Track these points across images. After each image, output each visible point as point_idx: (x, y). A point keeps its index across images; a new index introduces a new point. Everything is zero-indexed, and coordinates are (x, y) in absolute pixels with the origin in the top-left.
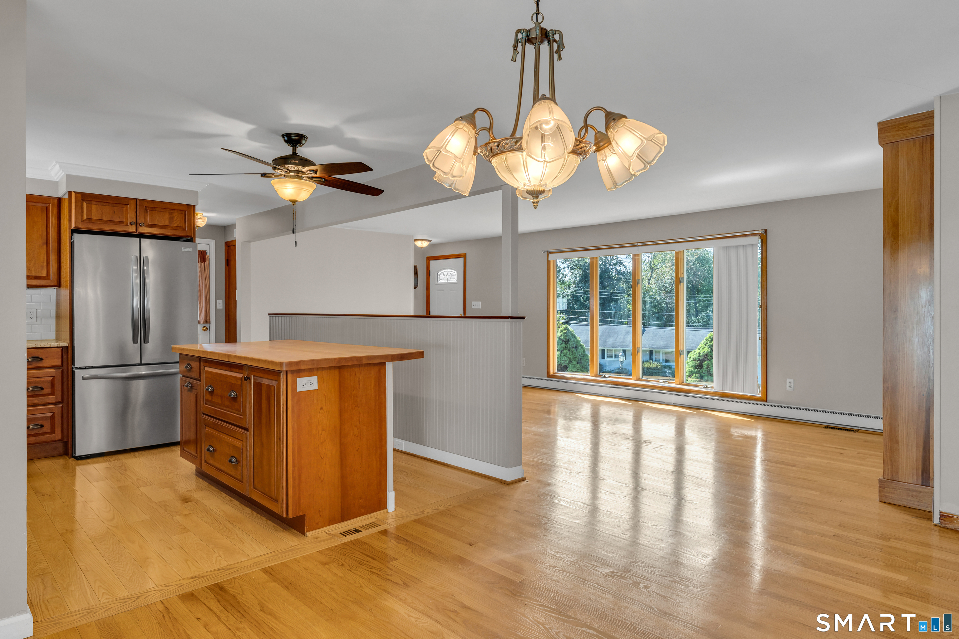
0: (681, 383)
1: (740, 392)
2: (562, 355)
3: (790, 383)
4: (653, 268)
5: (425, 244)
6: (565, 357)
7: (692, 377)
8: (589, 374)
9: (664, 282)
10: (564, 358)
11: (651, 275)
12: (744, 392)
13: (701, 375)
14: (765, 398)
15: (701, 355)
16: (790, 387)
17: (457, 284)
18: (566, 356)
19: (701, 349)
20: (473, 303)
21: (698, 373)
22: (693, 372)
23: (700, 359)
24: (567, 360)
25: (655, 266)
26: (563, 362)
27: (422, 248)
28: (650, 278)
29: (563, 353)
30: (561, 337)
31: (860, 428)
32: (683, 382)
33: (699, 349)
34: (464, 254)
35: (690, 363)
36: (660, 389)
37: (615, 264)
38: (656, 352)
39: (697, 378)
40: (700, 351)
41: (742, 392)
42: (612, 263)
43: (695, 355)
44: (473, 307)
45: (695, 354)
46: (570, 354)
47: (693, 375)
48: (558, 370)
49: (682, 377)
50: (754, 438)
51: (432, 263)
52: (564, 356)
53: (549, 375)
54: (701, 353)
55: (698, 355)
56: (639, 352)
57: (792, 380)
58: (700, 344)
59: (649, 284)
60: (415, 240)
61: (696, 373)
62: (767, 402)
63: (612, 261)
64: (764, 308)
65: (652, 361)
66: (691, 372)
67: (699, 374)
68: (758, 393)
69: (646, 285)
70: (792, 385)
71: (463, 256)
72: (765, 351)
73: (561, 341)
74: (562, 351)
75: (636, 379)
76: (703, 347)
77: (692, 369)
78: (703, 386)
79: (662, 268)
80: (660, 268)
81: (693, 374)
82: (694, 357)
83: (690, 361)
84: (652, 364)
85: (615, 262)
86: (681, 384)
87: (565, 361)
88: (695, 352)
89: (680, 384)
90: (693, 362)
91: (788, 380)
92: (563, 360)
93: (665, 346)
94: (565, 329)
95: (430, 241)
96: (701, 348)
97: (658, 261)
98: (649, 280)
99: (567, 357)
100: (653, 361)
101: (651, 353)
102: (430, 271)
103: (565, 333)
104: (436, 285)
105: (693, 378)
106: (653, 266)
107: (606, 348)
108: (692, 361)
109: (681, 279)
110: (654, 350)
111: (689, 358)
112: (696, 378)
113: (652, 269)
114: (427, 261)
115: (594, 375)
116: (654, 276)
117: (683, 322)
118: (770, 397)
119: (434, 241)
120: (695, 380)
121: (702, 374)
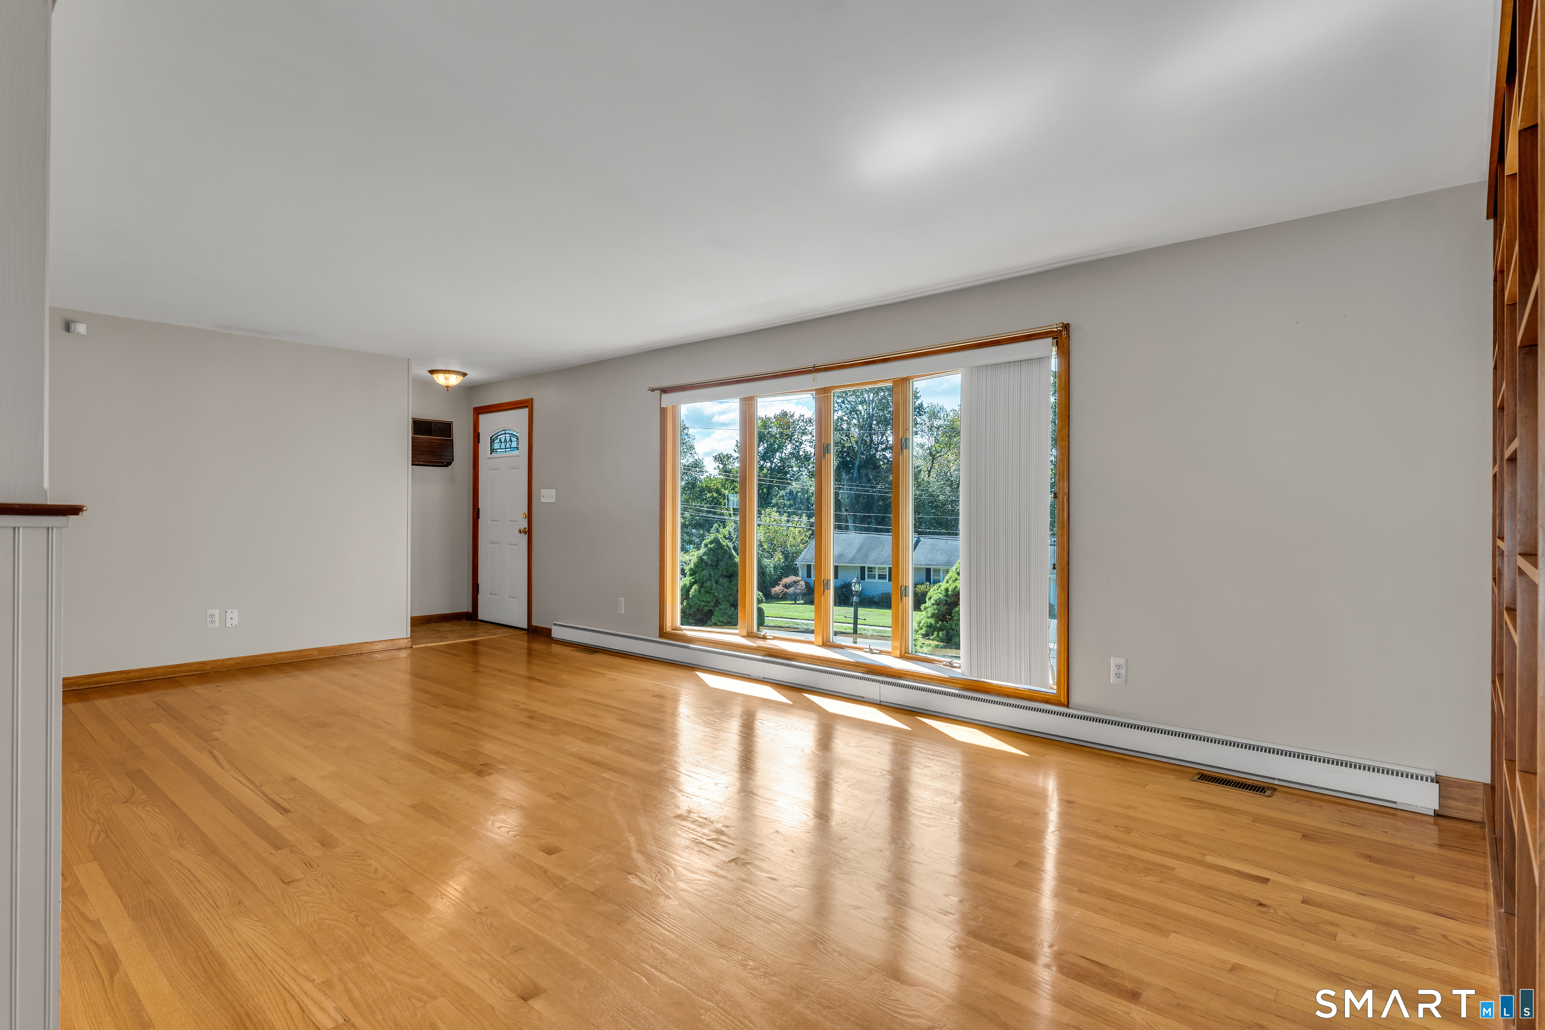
0: (903, 653)
1: (1013, 683)
2: (703, 590)
3: (1118, 667)
4: (934, 455)
5: (454, 380)
6: (708, 595)
7: (931, 637)
8: (737, 631)
9: (948, 474)
10: (706, 597)
11: (932, 465)
12: (1021, 683)
13: (948, 633)
14: (1063, 699)
15: (950, 593)
16: (1118, 675)
17: (519, 456)
18: (710, 593)
19: (951, 582)
20: (544, 492)
21: (942, 630)
22: (933, 627)
23: (949, 601)
24: (710, 600)
25: (938, 452)
26: (703, 604)
27: (447, 387)
28: (931, 469)
29: (706, 588)
30: (703, 557)
31: (1276, 782)
32: (907, 651)
33: (948, 582)
34: (529, 399)
35: (929, 609)
36: (858, 669)
37: (883, 450)
38: (935, 570)
39: (941, 640)
40: (948, 585)
41: (1016, 683)
42: (880, 448)
43: (938, 594)
44: (543, 500)
45: (939, 591)
46: (717, 589)
47: (932, 635)
48: (682, 624)
49: (906, 642)
50: (1042, 796)
51: (483, 418)
52: (707, 592)
53: (663, 634)
54: (950, 590)
55: (943, 593)
56: (828, 588)
57: (1122, 661)
58: (950, 572)
59: (929, 477)
60: (432, 372)
61: (940, 629)
62: (1068, 706)
63: (880, 445)
64: (1063, 498)
65: (928, 583)
66: (930, 626)
67: (945, 632)
68: (1050, 684)
69: (925, 479)
70: (1123, 671)
71: (526, 404)
72: (1066, 594)
73: (703, 565)
74: (703, 584)
75: (821, 644)
76: (954, 579)
77: (932, 621)
78: (944, 663)
79: (946, 456)
80: (943, 455)
81: (934, 631)
82: (937, 598)
83: (930, 604)
84: (928, 588)
85: (884, 446)
86: (904, 655)
87: (708, 602)
88: (940, 587)
89: (902, 657)
90: (935, 607)
91: (1113, 661)
92: (703, 601)
93: (947, 563)
94: (711, 542)
95: (464, 375)
96: (951, 580)
97: (942, 446)
98: (929, 472)
99: (712, 595)
100: (930, 583)
101: (928, 571)
102: (479, 434)
103: (711, 549)
104: (488, 458)
105: (933, 640)
106: (934, 453)
107: (866, 566)
108: (933, 604)
109: (903, 441)
110: (932, 567)
111: (929, 600)
112: (938, 639)
113: (934, 458)
114: (474, 415)
115: (745, 634)
116: (936, 466)
117: (909, 529)
118: (1075, 699)
119: (474, 375)
120: (937, 643)
121: (950, 631)
